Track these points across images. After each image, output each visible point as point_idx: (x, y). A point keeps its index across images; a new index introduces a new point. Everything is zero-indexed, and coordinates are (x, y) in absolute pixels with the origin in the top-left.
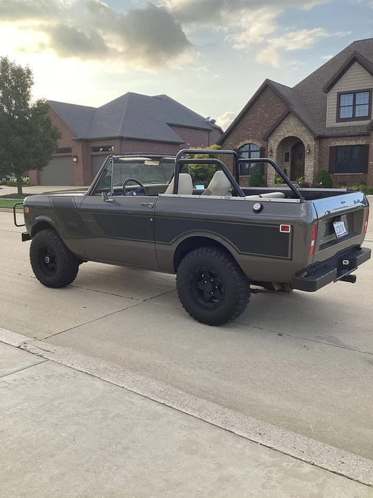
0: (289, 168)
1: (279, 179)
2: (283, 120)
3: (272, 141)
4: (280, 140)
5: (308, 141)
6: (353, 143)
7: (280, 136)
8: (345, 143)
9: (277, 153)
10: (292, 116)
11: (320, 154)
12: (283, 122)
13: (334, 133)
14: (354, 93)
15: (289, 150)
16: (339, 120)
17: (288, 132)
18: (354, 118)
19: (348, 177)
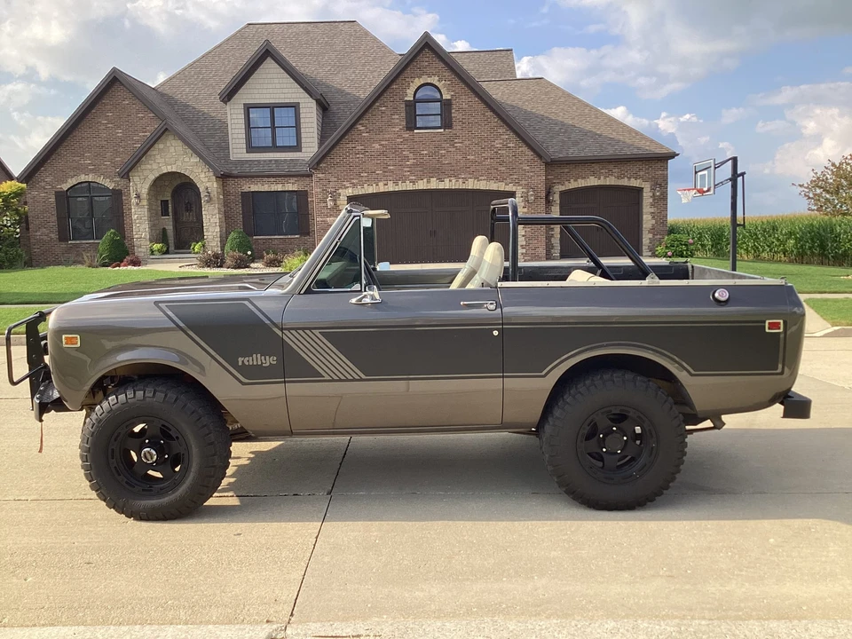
0: (171, 227)
1: (157, 246)
2: (155, 143)
3: (136, 179)
4: (152, 177)
5: (205, 181)
6: (279, 188)
7: (152, 170)
8: (266, 188)
9: (149, 200)
10: (171, 137)
11: (226, 204)
12: (156, 146)
13: (246, 169)
14: (272, 107)
15: (168, 197)
16: (251, 148)
17: (167, 164)
18: (275, 148)
19: (276, 242)
